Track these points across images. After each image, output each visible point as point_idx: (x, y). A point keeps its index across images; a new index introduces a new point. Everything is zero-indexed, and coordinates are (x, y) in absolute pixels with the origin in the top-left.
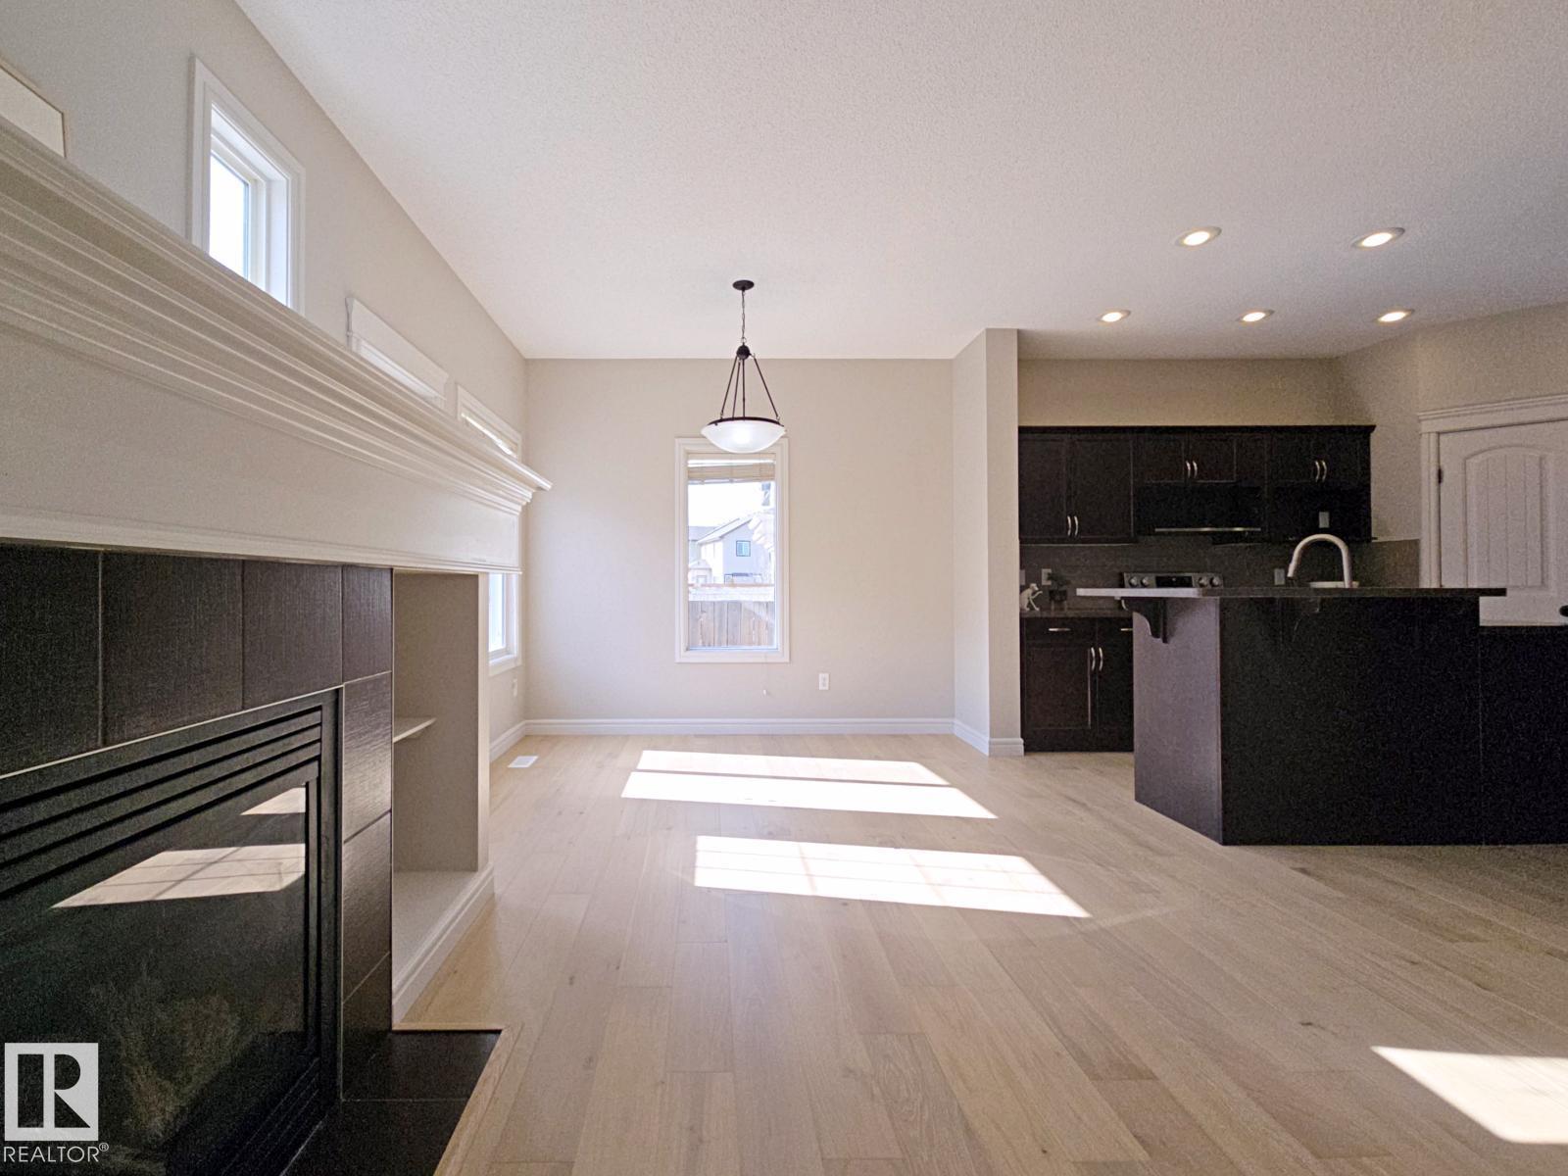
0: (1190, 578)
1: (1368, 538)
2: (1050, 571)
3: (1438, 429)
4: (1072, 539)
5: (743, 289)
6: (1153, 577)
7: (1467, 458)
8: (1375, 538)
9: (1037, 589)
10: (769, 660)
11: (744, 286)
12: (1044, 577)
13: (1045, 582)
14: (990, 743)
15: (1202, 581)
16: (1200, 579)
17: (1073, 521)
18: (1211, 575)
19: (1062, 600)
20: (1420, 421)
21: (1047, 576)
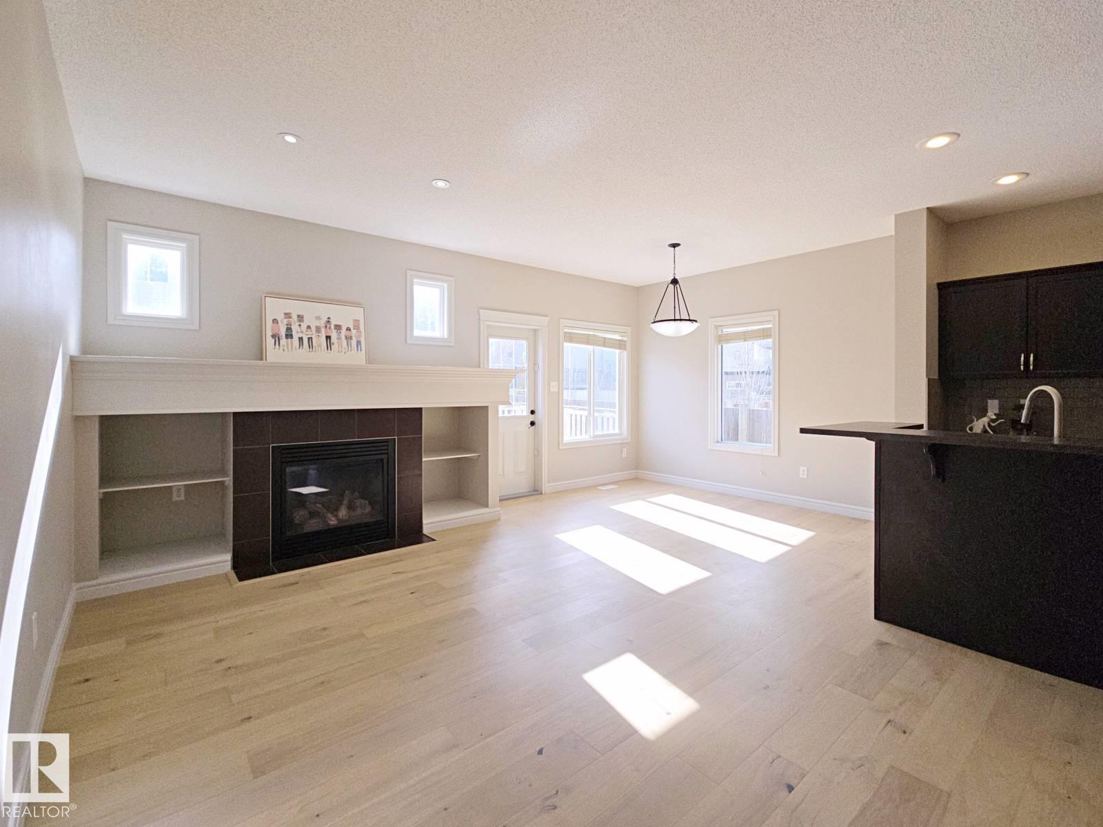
4: (1028, 375)
5: (674, 247)
10: (765, 454)
11: (674, 246)
17: (1027, 358)
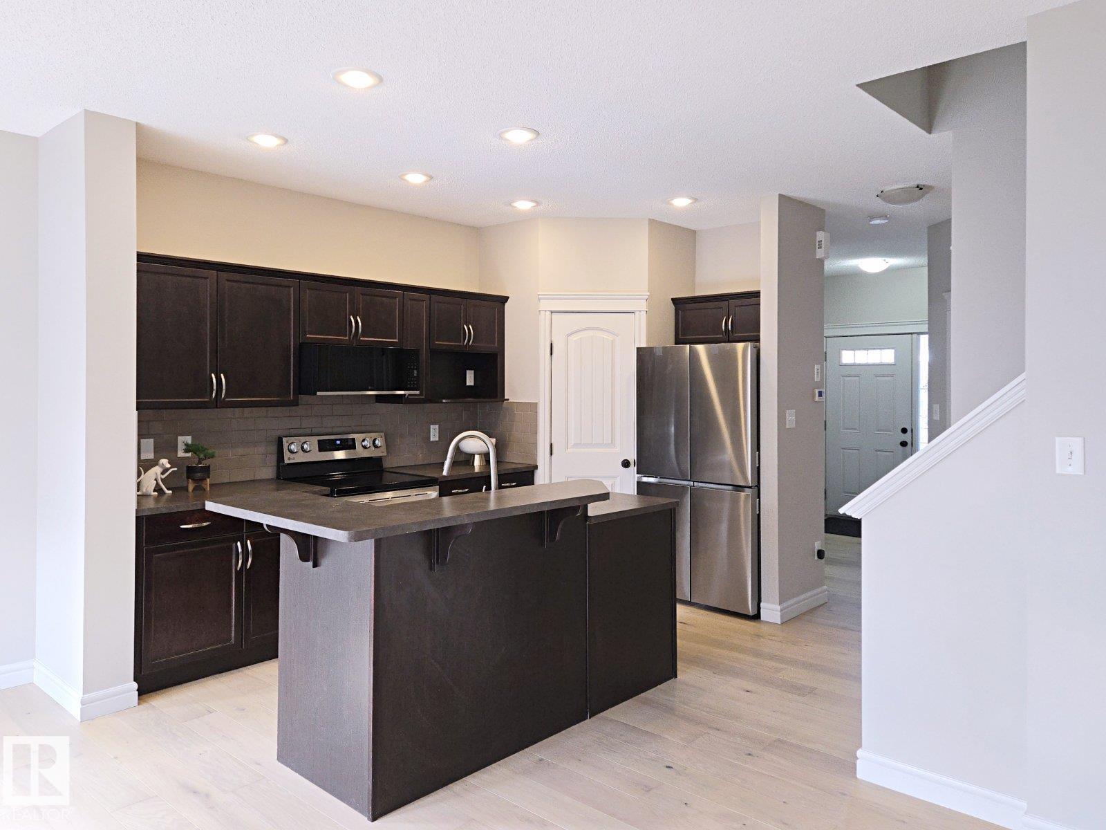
0: (353, 440)
1: (503, 399)
2: (188, 439)
3: (553, 309)
4: (218, 404)
6: (315, 440)
7: (569, 335)
8: (508, 400)
9: (168, 466)
12: (181, 447)
13: (181, 454)
14: (83, 703)
15: (365, 443)
16: (364, 440)
17: (219, 381)
18: (373, 435)
19: (203, 479)
20: (539, 299)
21: (184, 447)
